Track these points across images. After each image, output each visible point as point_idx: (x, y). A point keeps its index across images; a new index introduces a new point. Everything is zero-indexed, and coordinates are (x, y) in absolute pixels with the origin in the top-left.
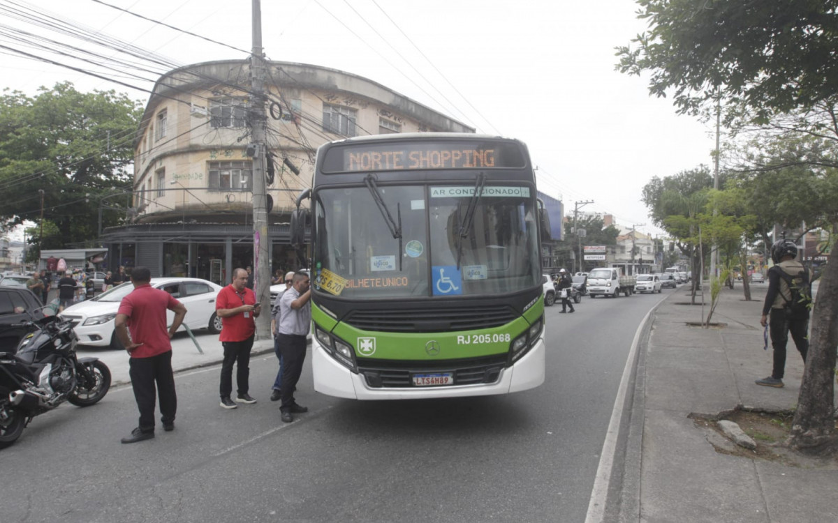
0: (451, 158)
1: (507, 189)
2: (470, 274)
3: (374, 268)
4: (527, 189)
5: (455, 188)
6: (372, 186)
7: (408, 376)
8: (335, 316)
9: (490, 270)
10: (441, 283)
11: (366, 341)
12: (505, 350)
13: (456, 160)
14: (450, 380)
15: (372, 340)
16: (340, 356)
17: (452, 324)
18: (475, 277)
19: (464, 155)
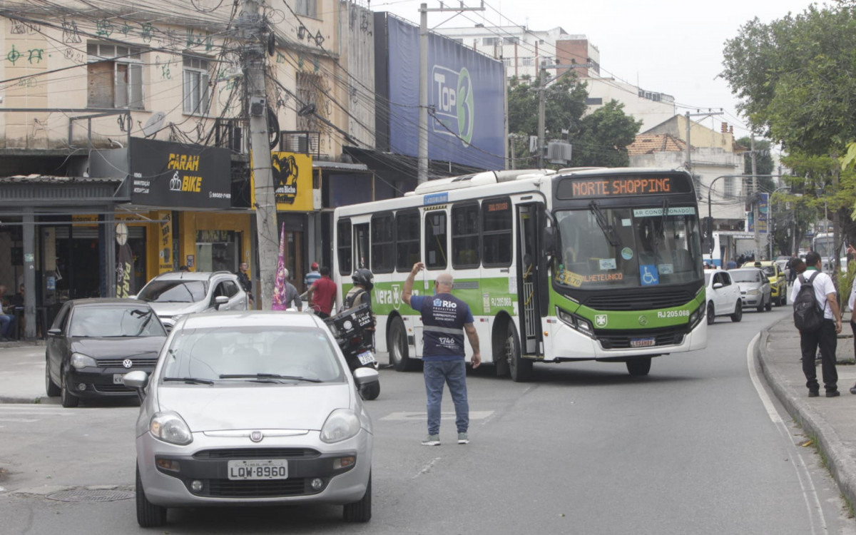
0: (641, 186)
1: (681, 209)
2: (664, 270)
3: (602, 268)
4: (693, 208)
5: (649, 210)
6: (596, 208)
7: (626, 341)
8: (577, 301)
9: (675, 267)
10: (646, 277)
11: (601, 317)
12: (687, 321)
13: (644, 187)
14: (654, 342)
15: (605, 317)
16: (581, 329)
17: (654, 304)
18: (666, 272)
19: (650, 183)
